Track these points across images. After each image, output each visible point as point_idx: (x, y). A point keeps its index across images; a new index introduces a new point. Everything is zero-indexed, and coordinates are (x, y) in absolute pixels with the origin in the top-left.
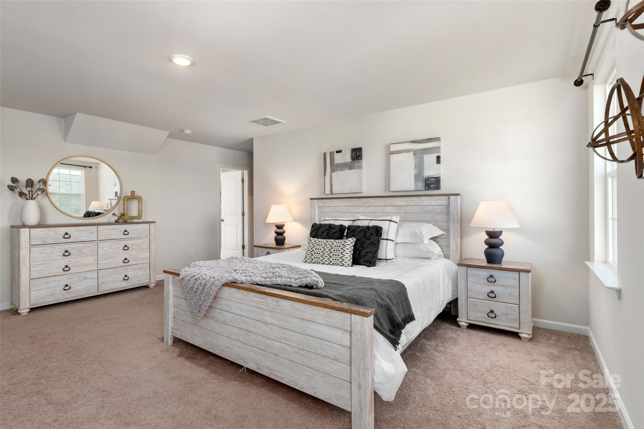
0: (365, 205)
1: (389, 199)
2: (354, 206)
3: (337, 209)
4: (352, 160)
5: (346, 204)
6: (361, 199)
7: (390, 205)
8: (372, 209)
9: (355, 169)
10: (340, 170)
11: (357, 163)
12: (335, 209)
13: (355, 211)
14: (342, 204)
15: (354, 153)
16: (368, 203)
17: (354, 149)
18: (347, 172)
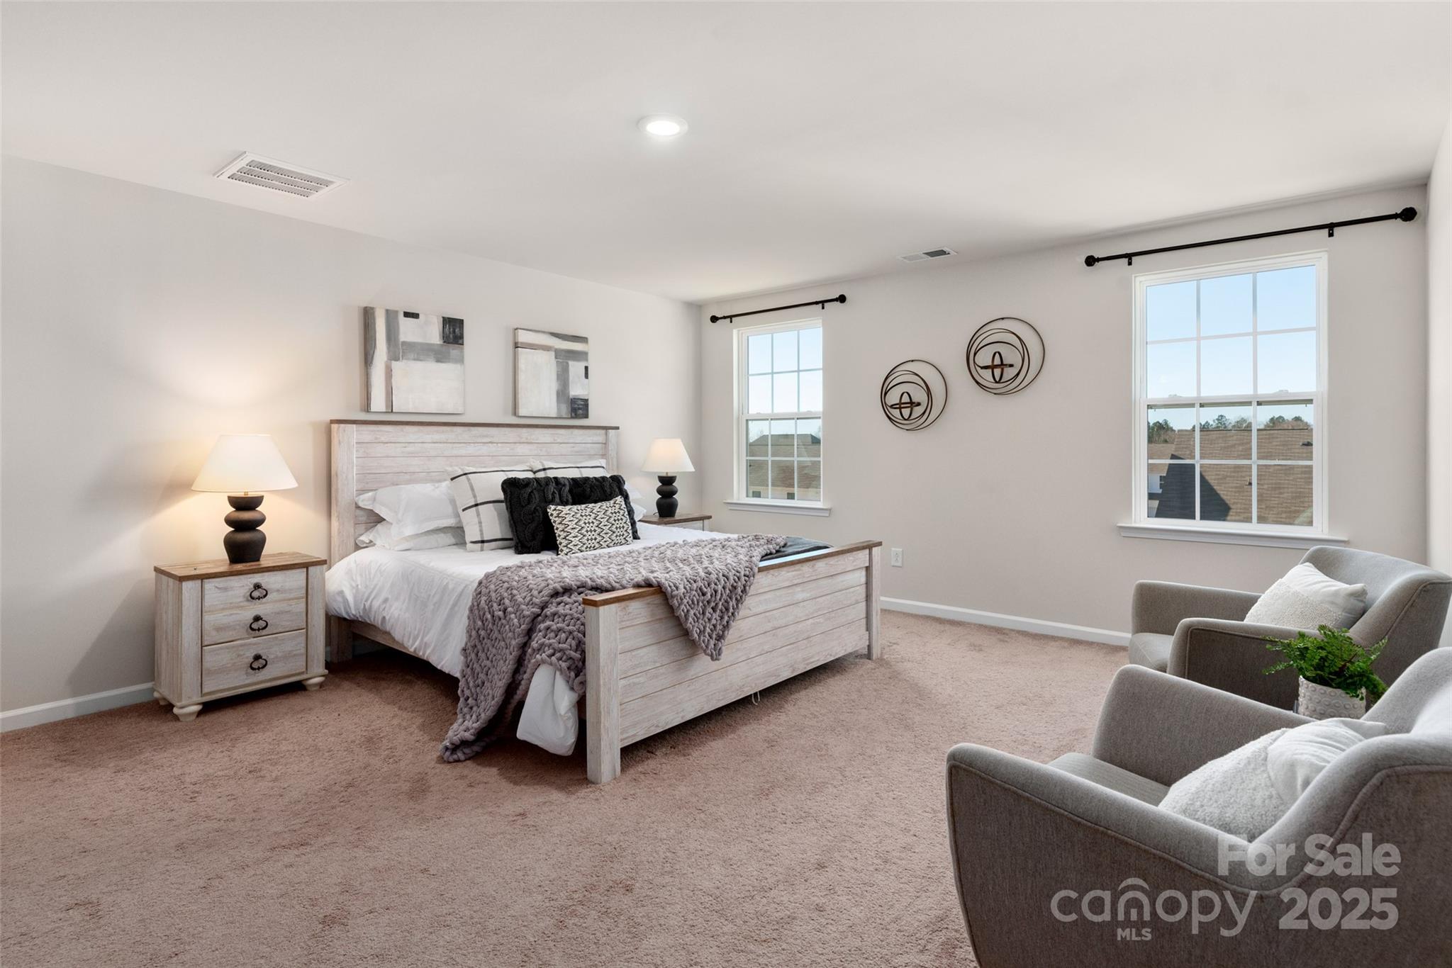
0: (479, 440)
1: (524, 430)
2: (454, 443)
3: (411, 448)
4: (444, 342)
5: (437, 437)
6: (472, 428)
7: (526, 441)
8: (492, 448)
9: (449, 362)
10: (414, 360)
11: (454, 351)
12: (407, 449)
13: (455, 452)
14: (428, 438)
15: (449, 326)
16: (486, 436)
17: (448, 318)
18: (431, 366)
